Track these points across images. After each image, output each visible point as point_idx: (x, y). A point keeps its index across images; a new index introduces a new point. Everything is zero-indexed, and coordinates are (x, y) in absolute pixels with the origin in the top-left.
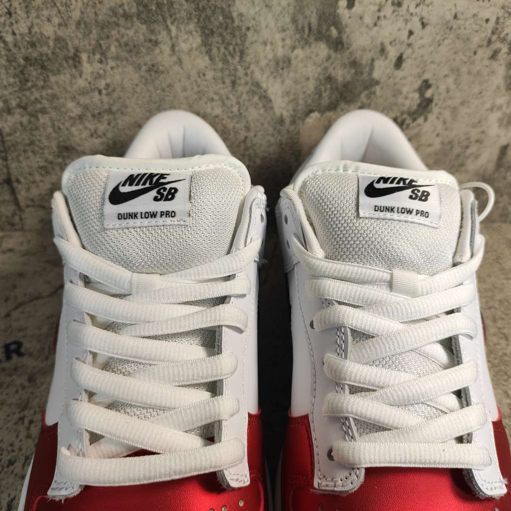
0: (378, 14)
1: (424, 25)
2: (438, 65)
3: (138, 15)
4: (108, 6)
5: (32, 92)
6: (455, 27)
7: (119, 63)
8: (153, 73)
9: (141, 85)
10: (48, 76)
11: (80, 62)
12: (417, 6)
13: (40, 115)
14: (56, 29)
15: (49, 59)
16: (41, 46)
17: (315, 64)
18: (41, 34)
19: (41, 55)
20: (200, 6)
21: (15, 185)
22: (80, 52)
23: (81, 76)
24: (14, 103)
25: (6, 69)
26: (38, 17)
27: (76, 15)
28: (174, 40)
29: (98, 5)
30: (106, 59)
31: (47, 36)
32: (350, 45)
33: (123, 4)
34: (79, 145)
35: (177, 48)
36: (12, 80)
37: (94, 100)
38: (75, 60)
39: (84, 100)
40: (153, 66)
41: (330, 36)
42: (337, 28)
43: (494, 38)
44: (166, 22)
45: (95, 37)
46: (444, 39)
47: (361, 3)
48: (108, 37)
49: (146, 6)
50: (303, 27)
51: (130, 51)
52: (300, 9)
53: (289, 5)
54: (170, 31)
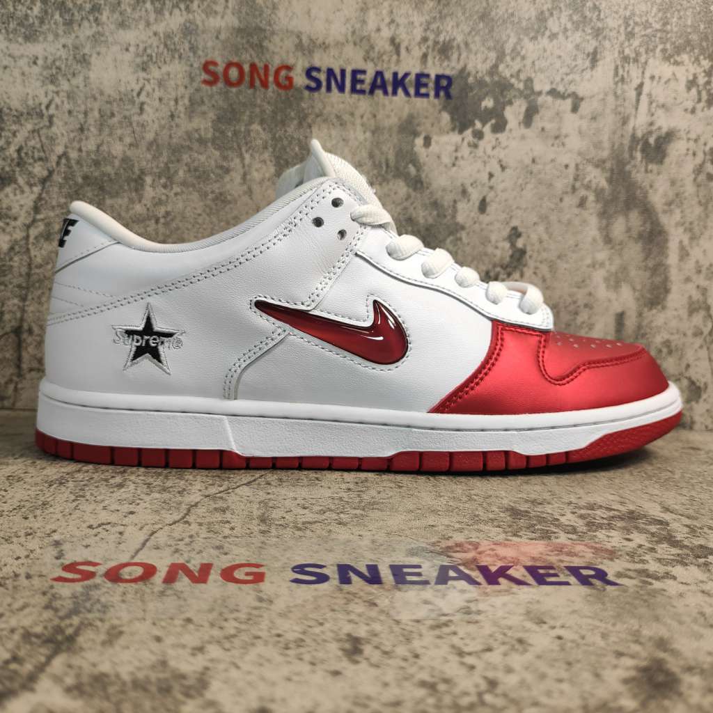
0: (454, 154)
1: (503, 168)
2: (525, 211)
4: (184, 130)
6: (535, 171)
7: (184, 189)
8: (219, 202)
9: (204, 215)
10: (104, 199)
11: (142, 186)
12: (494, 148)
14: (126, 149)
15: (111, 180)
16: (106, 165)
17: (394, 202)
18: (109, 153)
19: (104, 174)
20: (277, 136)
21: (25, 336)
22: (146, 175)
23: (140, 201)
25: (60, 188)
26: (111, 134)
27: (150, 136)
28: (247, 168)
30: (172, 183)
31: (115, 155)
32: (430, 184)
33: (200, 129)
35: (248, 177)
37: (148, 229)
38: (138, 183)
40: (221, 194)
41: (408, 174)
42: (415, 166)
43: (578, 184)
44: (240, 149)
45: (165, 160)
46: (527, 183)
47: (437, 142)
48: (178, 161)
49: (222, 132)
50: (380, 162)
51: (199, 177)
52: (378, 144)
53: (366, 140)
54: (243, 159)
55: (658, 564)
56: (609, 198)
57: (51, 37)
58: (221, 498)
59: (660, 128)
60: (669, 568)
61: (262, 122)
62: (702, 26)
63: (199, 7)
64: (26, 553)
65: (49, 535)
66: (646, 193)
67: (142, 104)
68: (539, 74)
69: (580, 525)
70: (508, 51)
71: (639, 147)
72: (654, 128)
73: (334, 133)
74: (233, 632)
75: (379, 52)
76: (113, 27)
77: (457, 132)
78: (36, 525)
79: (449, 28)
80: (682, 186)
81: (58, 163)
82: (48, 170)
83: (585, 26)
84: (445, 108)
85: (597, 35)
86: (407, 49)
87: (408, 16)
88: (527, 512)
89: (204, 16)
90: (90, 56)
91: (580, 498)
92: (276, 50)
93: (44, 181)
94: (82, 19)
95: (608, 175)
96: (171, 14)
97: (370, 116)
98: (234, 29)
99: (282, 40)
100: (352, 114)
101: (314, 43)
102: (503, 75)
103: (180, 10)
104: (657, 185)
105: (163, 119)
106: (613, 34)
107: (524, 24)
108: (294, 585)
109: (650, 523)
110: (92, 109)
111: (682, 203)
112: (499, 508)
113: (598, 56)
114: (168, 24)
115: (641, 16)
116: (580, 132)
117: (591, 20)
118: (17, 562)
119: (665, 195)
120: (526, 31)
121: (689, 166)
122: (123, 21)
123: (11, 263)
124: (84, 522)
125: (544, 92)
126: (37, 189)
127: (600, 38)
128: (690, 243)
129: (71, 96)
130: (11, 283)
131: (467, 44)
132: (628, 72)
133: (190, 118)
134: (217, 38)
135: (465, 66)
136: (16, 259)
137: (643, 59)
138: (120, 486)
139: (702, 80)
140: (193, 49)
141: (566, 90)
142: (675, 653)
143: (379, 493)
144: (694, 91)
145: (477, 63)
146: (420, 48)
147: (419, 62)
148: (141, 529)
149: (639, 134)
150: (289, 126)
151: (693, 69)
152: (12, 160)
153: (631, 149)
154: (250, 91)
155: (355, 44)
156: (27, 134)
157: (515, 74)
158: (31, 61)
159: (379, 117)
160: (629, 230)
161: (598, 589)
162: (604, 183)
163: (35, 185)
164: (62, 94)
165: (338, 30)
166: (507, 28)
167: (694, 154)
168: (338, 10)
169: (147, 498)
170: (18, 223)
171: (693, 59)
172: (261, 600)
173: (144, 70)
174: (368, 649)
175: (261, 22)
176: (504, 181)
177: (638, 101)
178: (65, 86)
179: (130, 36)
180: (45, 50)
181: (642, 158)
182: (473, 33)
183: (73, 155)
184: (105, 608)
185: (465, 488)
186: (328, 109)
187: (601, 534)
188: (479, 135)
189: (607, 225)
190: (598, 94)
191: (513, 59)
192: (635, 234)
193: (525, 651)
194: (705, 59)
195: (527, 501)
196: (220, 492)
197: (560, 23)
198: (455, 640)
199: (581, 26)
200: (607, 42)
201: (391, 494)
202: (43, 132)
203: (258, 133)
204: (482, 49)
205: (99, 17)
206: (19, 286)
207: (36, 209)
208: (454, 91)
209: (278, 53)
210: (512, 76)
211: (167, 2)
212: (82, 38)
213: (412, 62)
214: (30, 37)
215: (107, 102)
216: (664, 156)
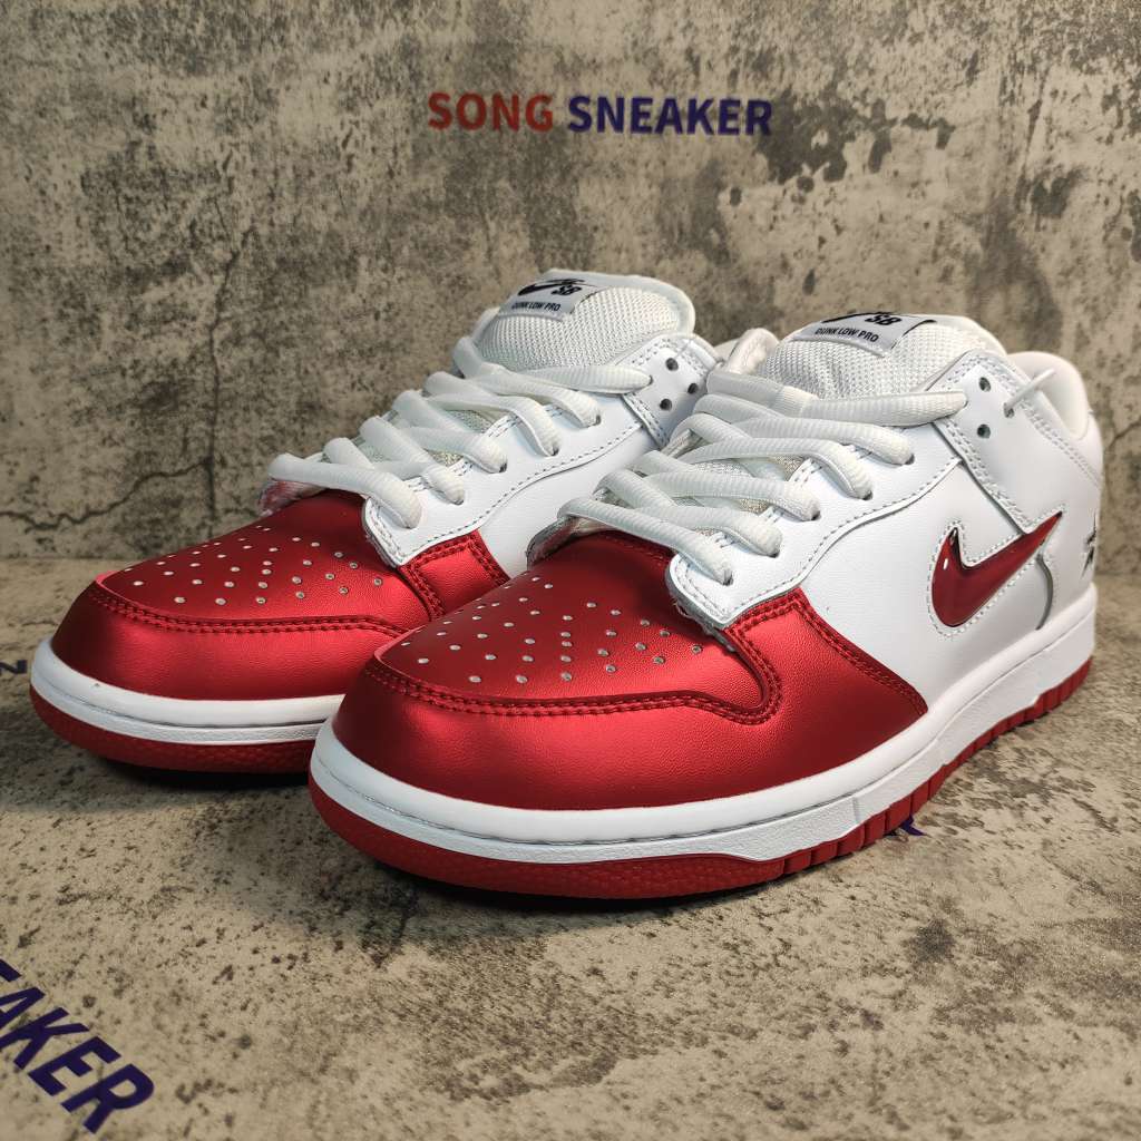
0: (773, 213)
1: (839, 230)
2: (867, 289)
4: (406, 191)
5: (278, 313)
6: (882, 232)
7: (411, 273)
8: (457, 288)
9: (438, 307)
10: (306, 288)
11: (355, 270)
12: (827, 202)
13: (282, 349)
14: (332, 220)
15: (313, 263)
16: (306, 243)
17: (691, 281)
18: (310, 226)
19: (304, 256)
20: (532, 195)
21: (217, 468)
22: (359, 255)
23: (353, 291)
24: (248, 328)
25: (249, 276)
26: (309, 202)
27: (362, 202)
28: (492, 241)
29: (394, 190)
30: (394, 265)
31: (317, 229)
32: (739, 255)
33: (428, 190)
34: (330, 401)
35: (495, 253)
36: (253, 292)
37: (366, 327)
38: (350, 265)
39: (352, 327)
40: (459, 278)
41: (709, 242)
42: (718, 231)
43: (941, 250)
44: (483, 215)
45: (384, 233)
46: (871, 250)
47: (748, 197)
48: (401, 234)
49: (458, 193)
50: (671, 227)
51: (430, 255)
52: (667, 203)
53: (651, 197)
54: (487, 228)
55: (970, 807)
56: (984, 268)
57: (222, 67)
59: (1060, 166)
61: (512, 177)
62: (1132, 14)
63: (421, 14)
66: (1036, 258)
67: (350, 157)
68: (893, 95)
70: (851, 63)
71: (1030, 195)
72: (1052, 166)
73: (608, 188)
75: (670, 71)
76: (305, 49)
77: (776, 181)
79: (768, 33)
80: (1085, 248)
81: (244, 243)
82: (231, 251)
83: (962, 21)
84: (760, 148)
85: (979, 34)
86: (709, 64)
87: (711, 16)
89: (428, 29)
90: (278, 92)
92: (528, 74)
93: (227, 267)
94: (263, 39)
95: (984, 235)
96: (383, 26)
97: (658, 163)
98: (469, 45)
99: (536, 59)
100: (634, 162)
101: (580, 61)
102: (843, 97)
103: (395, 20)
104: (1050, 247)
105: (379, 176)
106: (1002, 30)
107: (875, 21)
110: (283, 167)
111: (1084, 272)
113: (979, 66)
114: (379, 43)
116: (948, 176)
117: (971, 9)
119: (1062, 261)
120: (878, 31)
121: (1099, 219)
122: (318, 40)
123: (193, 377)
125: (899, 120)
126: (219, 278)
127: (982, 38)
128: (1093, 326)
129: (254, 149)
130: (194, 402)
131: (792, 54)
132: (1020, 86)
134: (447, 59)
135: (791, 86)
136: (198, 370)
137: (1042, 67)
139: (1125, 95)
140: (415, 76)
141: (931, 116)
144: (1113, 110)
145: (807, 82)
146: (727, 62)
147: (725, 83)
149: (1031, 176)
150: (547, 181)
151: (1113, 78)
152: (184, 240)
153: (1018, 197)
154: (495, 134)
155: (637, 61)
157: (858, 95)
158: (199, 103)
159: (670, 164)
160: (1008, 311)
161: (900, 841)
162: (977, 247)
163: (216, 272)
164: (241, 147)
165: (612, 42)
166: (850, 29)
167: (1107, 202)
168: (614, 12)
170: (198, 324)
171: (1115, 64)
173: (350, 109)
175: (506, 33)
176: (840, 247)
177: (1032, 128)
178: (245, 135)
179: (329, 61)
180: (216, 85)
181: (1033, 210)
182: (803, 37)
183: (263, 230)
186: (601, 154)
188: (807, 185)
189: (980, 304)
190: (977, 119)
191: (858, 73)
192: (1015, 315)
194: (1132, 63)
197: (927, 17)
199: (957, 21)
200: (993, 43)
202: (222, 200)
203: (506, 193)
204: (814, 60)
205: (286, 35)
206: (205, 406)
207: (220, 305)
208: (774, 123)
209: (531, 78)
210: (855, 98)
211: (377, 9)
212: (264, 68)
213: (715, 84)
214: (195, 69)
215: (303, 157)
216: (1064, 207)
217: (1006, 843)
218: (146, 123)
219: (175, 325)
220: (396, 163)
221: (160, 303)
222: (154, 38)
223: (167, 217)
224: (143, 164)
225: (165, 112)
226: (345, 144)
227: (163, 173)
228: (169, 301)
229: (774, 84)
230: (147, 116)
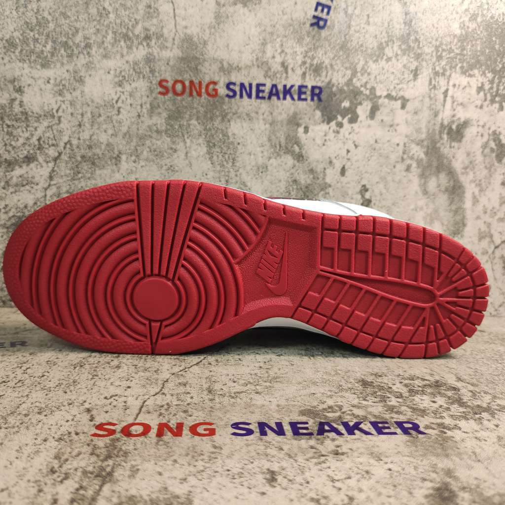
0: (324, 138)
1: (356, 146)
2: (371, 174)
3: (166, 131)
4: (146, 124)
5: (80, 182)
6: (377, 148)
7: (147, 164)
8: (170, 171)
10: (95, 170)
11: (120, 161)
12: (350, 133)
14: (109, 137)
15: (99, 158)
16: (96, 148)
17: (284, 170)
18: (98, 140)
19: (94, 155)
20: (208, 127)
22: (122, 154)
23: (118, 171)
25: (66, 163)
26: (98, 129)
27: (124, 129)
28: (188, 149)
29: (141, 124)
30: (139, 159)
31: (102, 141)
32: (308, 158)
33: (157, 124)
35: (189, 155)
36: (68, 172)
38: (118, 159)
40: (171, 166)
41: (294, 151)
42: (298, 146)
43: (405, 156)
44: (184, 136)
45: (135, 144)
46: (371, 156)
47: (313, 130)
48: (143, 145)
49: (172, 126)
50: (275, 144)
51: (157, 155)
52: (274, 132)
53: (266, 129)
54: (186, 143)
55: (451, 419)
56: (426, 165)
57: (58, 65)
58: (182, 375)
59: (459, 119)
60: (458, 422)
61: (198, 119)
62: (487, 51)
63: (156, 44)
64: (71, 417)
65: (82, 404)
66: (451, 161)
67: (119, 108)
68: (379, 85)
69: (404, 391)
70: (359, 70)
71: (446, 131)
72: (455, 119)
73: (245, 125)
74: (202, 468)
75: (274, 72)
76: (99, 58)
77: (325, 123)
78: (73, 398)
79: (320, 55)
80: (473, 157)
81: (65, 148)
82: (58, 152)
83: (409, 52)
84: (318, 108)
85: (418, 58)
86: (292, 69)
87: (293, 47)
88: (372, 382)
89: (159, 50)
90: (85, 77)
91: (405, 371)
92: (207, 72)
93: (55, 159)
94: (79, 53)
95: (425, 150)
96: (137, 48)
97: (269, 114)
98: (179, 58)
99: (210, 65)
100: (257, 113)
101: (231, 66)
102: (356, 85)
103: (143, 46)
104: (457, 156)
105: (133, 117)
106: (428, 57)
107: (369, 51)
108: (234, 437)
109: (448, 390)
110: (86, 112)
111: (474, 168)
112: (354, 379)
113: (418, 72)
114: (135, 56)
115: (446, 45)
116: (407, 122)
117: (413, 48)
118: (68, 424)
119: (463, 162)
120: (371, 56)
121: (479, 143)
122: (106, 54)
124: (102, 394)
125: (383, 96)
126: (51, 165)
127: (419, 60)
128: (480, 194)
129: (72, 103)
131: (331, 65)
132: (438, 82)
133: (151, 117)
134: (168, 64)
135: (331, 79)
137: (448, 73)
138: (118, 367)
139: (487, 87)
140: (152, 71)
141: (397, 95)
142: (456, 479)
143: (279, 369)
144: (482, 94)
145: (339, 78)
146: (301, 69)
147: (300, 78)
148: (137, 399)
149: (446, 123)
150: (215, 121)
151: (481, 79)
152: (35, 146)
153: (441, 133)
154: (190, 99)
155: (258, 67)
156: (44, 129)
157: (363, 85)
158: (46, 81)
159: (275, 114)
160: (439, 186)
161: (413, 437)
162: (422, 156)
163: (50, 162)
164: (66, 102)
165: (247, 58)
166: (358, 55)
167: (482, 135)
168: (247, 45)
169: (136, 376)
170: (39, 187)
171: (481, 73)
172: (215, 447)
173: (120, 86)
174: (280, 478)
175: (196, 53)
176: (357, 155)
177: (445, 101)
178: (68, 97)
179: (111, 63)
180: (55, 73)
181: (448, 138)
182: (336, 58)
183: (75, 142)
184: (126, 454)
185: (333, 365)
186: (241, 109)
187: (417, 398)
188: (340, 125)
189: (425, 183)
190: (418, 97)
191: (362, 75)
192: (443, 188)
193: (370, 478)
194: (489, 72)
195: (372, 374)
196: (181, 371)
197: (393, 51)
198: (330, 472)
199: (407, 52)
200: (424, 62)
201: (287, 370)
202: (55, 127)
203: (195, 126)
204: (342, 68)
205: (90, 51)
207: (51, 178)
208: (324, 96)
209: (208, 74)
210: (361, 86)
211: (135, 41)
212: (79, 65)
213: (296, 78)
214: (45, 65)
215: (96, 107)
216: (462, 137)
217: (476, 438)
218: (19, 90)
219: (27, 187)
220: (142, 111)
221: (20, 176)
222: (27, 51)
223: (27, 135)
224: (17, 109)
225: (29, 85)
226: (117, 102)
227: (26, 114)
228: (25, 176)
229: (323, 79)
230: (20, 87)
